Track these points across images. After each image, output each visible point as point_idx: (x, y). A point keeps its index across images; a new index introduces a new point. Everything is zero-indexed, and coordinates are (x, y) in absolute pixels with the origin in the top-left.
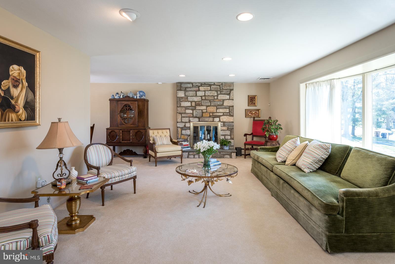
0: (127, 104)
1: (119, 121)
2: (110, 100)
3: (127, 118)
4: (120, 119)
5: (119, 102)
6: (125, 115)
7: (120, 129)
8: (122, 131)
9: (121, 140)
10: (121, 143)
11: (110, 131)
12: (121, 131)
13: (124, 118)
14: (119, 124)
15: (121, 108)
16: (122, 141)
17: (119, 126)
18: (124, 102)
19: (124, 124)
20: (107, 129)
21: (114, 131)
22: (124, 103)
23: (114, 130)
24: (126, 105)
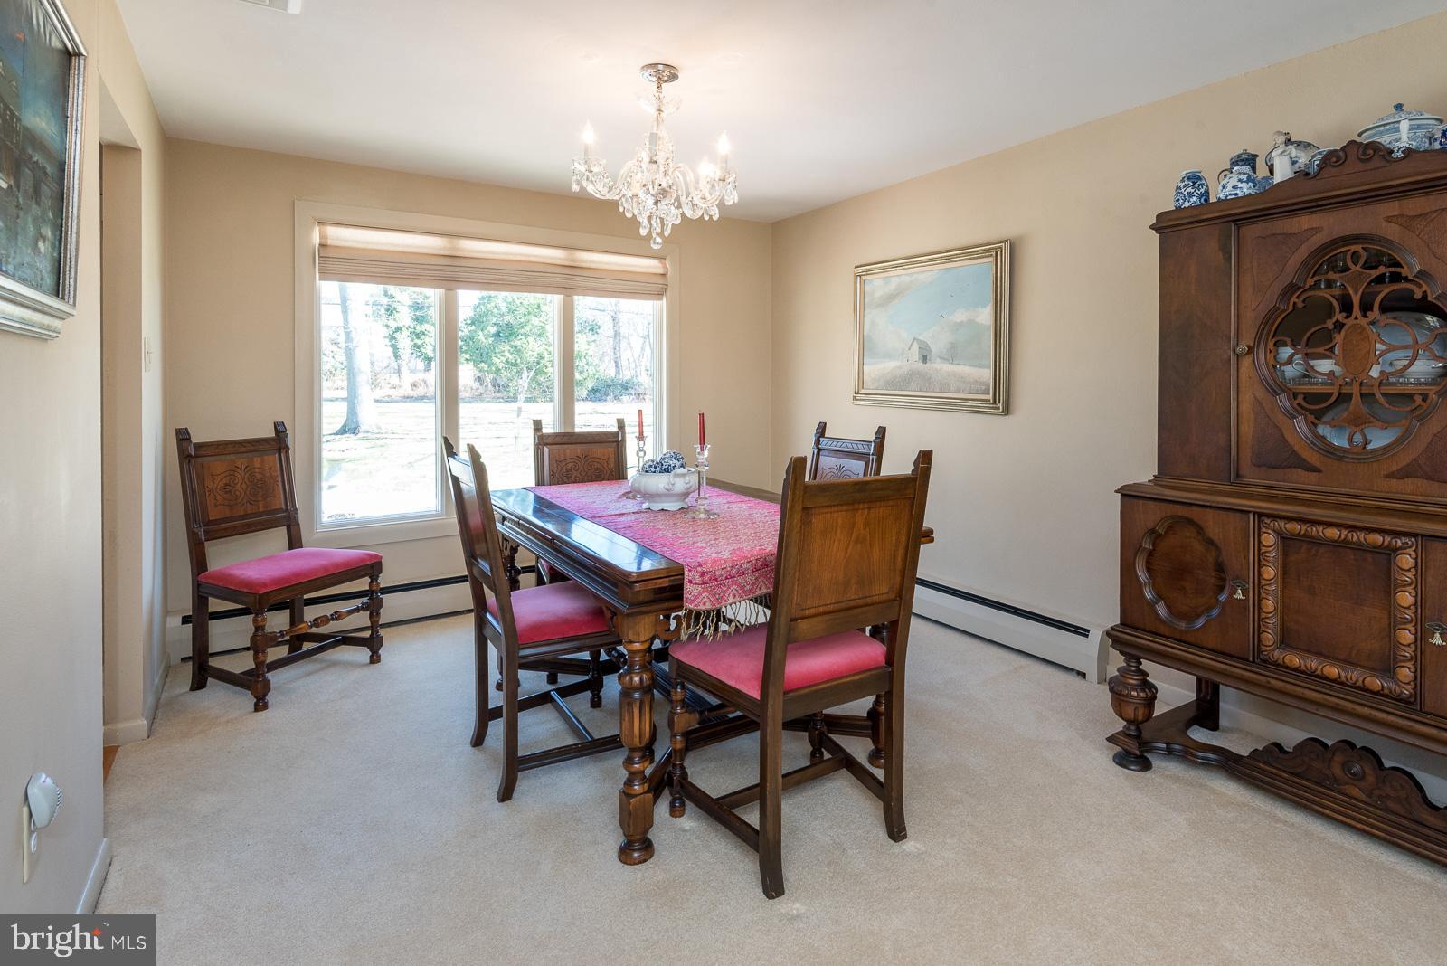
0: (1356, 239)
1: (1247, 429)
2: (1166, 226)
3: (1344, 398)
4: (1257, 401)
5: (1252, 231)
6: (1324, 366)
7: (1260, 515)
8: (1284, 538)
9: (1269, 637)
10: (1267, 663)
11: (1151, 516)
12: (1269, 539)
13: (1312, 398)
14: (1246, 455)
15: (1278, 288)
16: (1285, 641)
17: (1252, 476)
18: (1305, 222)
19: (1312, 458)
20: (1130, 496)
21: (1190, 521)
22: (1318, 230)
23: (1193, 513)
24: (1328, 258)
